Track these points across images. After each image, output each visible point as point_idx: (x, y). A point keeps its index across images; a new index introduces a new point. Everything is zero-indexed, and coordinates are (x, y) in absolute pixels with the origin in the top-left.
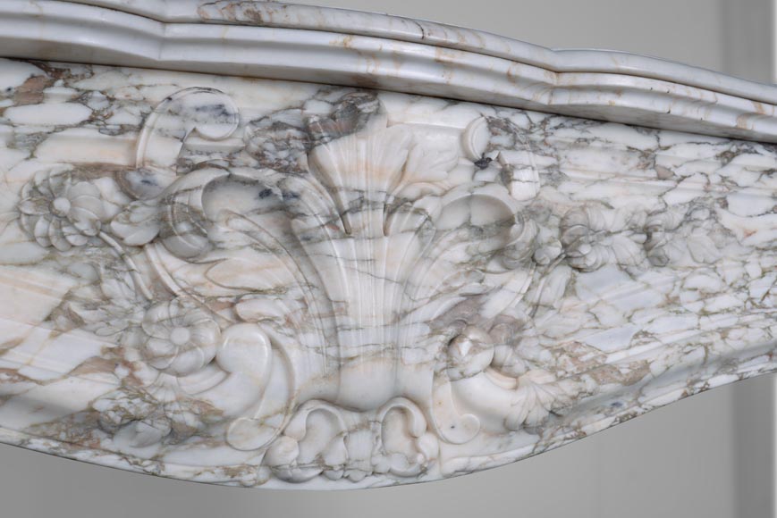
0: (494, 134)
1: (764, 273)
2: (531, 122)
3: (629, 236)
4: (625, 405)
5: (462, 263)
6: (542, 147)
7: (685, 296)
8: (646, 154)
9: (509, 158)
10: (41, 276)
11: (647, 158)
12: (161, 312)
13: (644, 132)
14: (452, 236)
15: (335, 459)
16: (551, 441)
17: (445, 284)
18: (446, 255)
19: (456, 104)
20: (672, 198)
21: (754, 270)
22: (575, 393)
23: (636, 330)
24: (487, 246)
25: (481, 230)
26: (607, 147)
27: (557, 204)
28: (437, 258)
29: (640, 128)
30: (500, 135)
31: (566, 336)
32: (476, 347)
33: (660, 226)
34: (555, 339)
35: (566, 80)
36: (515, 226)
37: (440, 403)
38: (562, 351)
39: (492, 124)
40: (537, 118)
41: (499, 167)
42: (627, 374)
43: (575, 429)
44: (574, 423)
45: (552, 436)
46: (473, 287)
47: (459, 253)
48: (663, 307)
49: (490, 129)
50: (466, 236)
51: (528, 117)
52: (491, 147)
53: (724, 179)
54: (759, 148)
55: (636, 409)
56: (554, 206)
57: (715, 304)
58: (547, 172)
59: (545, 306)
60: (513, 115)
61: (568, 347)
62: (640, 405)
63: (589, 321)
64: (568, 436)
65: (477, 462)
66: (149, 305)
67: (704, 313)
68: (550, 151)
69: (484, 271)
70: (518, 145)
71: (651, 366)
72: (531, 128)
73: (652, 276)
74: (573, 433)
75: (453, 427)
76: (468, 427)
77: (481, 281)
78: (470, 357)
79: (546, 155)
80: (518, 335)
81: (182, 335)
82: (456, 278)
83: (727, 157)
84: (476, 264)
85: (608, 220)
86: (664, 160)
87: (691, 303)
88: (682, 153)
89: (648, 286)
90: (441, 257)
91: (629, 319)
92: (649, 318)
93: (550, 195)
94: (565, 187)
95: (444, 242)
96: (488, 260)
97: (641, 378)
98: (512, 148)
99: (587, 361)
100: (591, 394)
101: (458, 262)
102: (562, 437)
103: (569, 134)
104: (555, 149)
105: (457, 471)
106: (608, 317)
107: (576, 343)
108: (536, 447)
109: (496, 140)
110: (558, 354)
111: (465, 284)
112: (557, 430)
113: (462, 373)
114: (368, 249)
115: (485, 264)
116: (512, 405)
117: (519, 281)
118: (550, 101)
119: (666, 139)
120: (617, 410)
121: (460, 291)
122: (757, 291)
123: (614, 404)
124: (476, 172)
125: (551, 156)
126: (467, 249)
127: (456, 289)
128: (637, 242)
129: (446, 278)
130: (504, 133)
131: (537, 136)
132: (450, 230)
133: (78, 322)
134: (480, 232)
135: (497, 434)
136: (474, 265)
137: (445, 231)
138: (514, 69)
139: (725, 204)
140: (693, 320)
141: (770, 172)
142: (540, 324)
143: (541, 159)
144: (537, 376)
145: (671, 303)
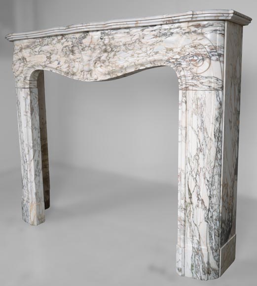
1: (150, 49)
3: (123, 46)
8: (128, 32)
9: (104, 37)
10: (64, 58)
11: (128, 33)
17: (96, 56)
20: (133, 39)
21: (148, 49)
23: (126, 60)
26: (121, 33)
30: (103, 34)
31: (114, 62)
32: (98, 64)
33: (127, 44)
34: (112, 62)
35: (106, 25)
38: (113, 64)
39: (101, 33)
40: (109, 31)
41: (104, 39)
46: (99, 56)
47: (99, 51)
50: (99, 49)
52: (101, 36)
53: (143, 34)
54: (149, 27)
56: (112, 43)
57: (140, 55)
63: (118, 59)
67: (138, 57)
70: (105, 35)
73: (129, 52)
80: (105, 62)
83: (143, 30)
85: (121, 44)
86: (131, 33)
88: (134, 31)
90: (96, 52)
91: (125, 58)
93: (112, 41)
94: (115, 40)
95: (97, 50)
97: (123, 68)
99: (117, 65)
103: (114, 32)
106: (121, 58)
113: (97, 67)
114: (86, 52)
117: (106, 54)
119: (131, 29)
122: (148, 53)
125: (112, 36)
131: (109, 33)
132: (97, 48)
136: (100, 53)
138: (96, 26)
139: (143, 38)
140: (136, 58)
141: (152, 31)
142: (110, 60)
143: (110, 37)
144: (109, 67)
145: (132, 56)
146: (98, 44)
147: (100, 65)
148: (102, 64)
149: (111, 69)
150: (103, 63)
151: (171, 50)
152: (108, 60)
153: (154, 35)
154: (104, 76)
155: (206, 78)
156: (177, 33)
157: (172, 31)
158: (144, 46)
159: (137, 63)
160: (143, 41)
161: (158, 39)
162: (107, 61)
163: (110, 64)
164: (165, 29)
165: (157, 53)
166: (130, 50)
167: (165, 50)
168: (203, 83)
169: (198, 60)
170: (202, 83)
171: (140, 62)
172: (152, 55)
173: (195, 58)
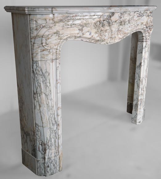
10: (94, 30)
12: (102, 32)
15: (110, 42)
24: (120, 24)
41: (121, 17)
42: (127, 33)
53: (134, 15)
56: (124, 20)
59: (123, 28)
66: (101, 31)
71: (129, 32)
75: (117, 39)
78: (119, 33)
80: (121, 31)
81: (103, 34)
84: (119, 26)
87: (131, 27)
92: (128, 28)
94: (124, 18)
99: (125, 33)
104: (124, 15)
106: (126, 29)
107: (124, 31)
113: (118, 35)
114: (114, 26)
116: (121, 37)
117: (121, 27)
127: (118, 28)
128: (128, 22)
133: (97, 33)
134: (119, 23)
135: (119, 39)
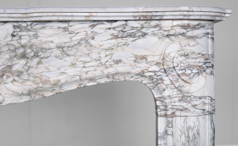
0: (16, 29)
1: (106, 56)
2: (27, 24)
3: (57, 49)
4: (57, 90)
5: (8, 58)
6: (32, 30)
7: (77, 63)
8: (64, 28)
9: (20, 34)
11: (65, 29)
13: (64, 23)
14: (5, 53)
16: (35, 98)
17: (3, 63)
18: (4, 57)
19: (6, 23)
20: (74, 38)
21: (103, 55)
22: (36, 87)
23: (61, 72)
24: (14, 54)
25: (13, 51)
26: (51, 28)
27: (36, 43)
28: (2, 57)
29: (62, 22)
30: (17, 29)
31: (38, 74)
32: (8, 77)
33: (65, 46)
34: (35, 74)
35: (28, 15)
36: (17, 50)
37: (2, 89)
38: (37, 77)
39: (14, 27)
40: (29, 23)
41: (18, 36)
42: (53, 83)
43: (42, 95)
44: (41, 94)
45: (35, 97)
46: (10, 64)
47: (7, 56)
48: (70, 66)
49: (14, 28)
50: (9, 52)
51: (27, 23)
52: (14, 32)
53: (92, 32)
54: (105, 23)
55: (61, 91)
56: (35, 43)
57: (87, 65)
58: (33, 35)
59: (31, 67)
60: (22, 23)
61: (39, 76)
62: (62, 90)
63: (46, 70)
64: (40, 97)
65: (14, 102)
67: (84, 67)
68: (34, 30)
69: (13, 60)
70: (22, 31)
71: (61, 81)
72: (27, 26)
73: (67, 58)
74: (41, 96)
75: (6, 94)
76: (9, 94)
77: (11, 62)
78: (6, 79)
79: (33, 32)
80: (21, 74)
82: (6, 62)
83: (93, 26)
84: (11, 58)
85: (52, 46)
86: (71, 29)
87: (80, 65)
88: (76, 27)
89: (65, 61)
90: (3, 57)
91: (59, 69)
92: (65, 69)
93: (34, 41)
95: (3, 54)
96: (14, 57)
97: (58, 84)
98: (20, 31)
99: (44, 80)
100: (41, 87)
101: (7, 58)
102: (38, 97)
103: (39, 26)
104: (36, 30)
105: (9, 104)
106: (51, 69)
107: (41, 75)
108: (30, 99)
109: (15, 30)
110: (35, 78)
111: (8, 63)
112: (36, 95)
113: (5, 83)
115: (13, 58)
116: (18, 90)
118: (28, 20)
119: (71, 24)
120: (54, 91)
121: (6, 65)
122: (103, 61)
123: (53, 90)
124: (13, 38)
125: (34, 32)
126: (10, 55)
127: (5, 64)
128: (60, 51)
129: (3, 62)
130: (18, 28)
131: (29, 27)
132: (5, 51)
135: (18, 96)
136: (11, 59)
137: (3, 52)
138: (10, 15)
139: (93, 38)
140: (80, 69)
141: (110, 29)
142: (30, 71)
143: (31, 33)
144: (28, 83)
145: (73, 65)
146: (7, 44)
147: (11, 79)
148: (16, 78)
149: (35, 86)
150: (18, 76)
151: (144, 58)
152: (27, 70)
153: (113, 35)
154: (18, 98)
155: (200, 98)
156: (154, 34)
157: (144, 30)
158: (96, 50)
159: (84, 76)
160: (92, 42)
161: (120, 40)
162: (25, 73)
163: (31, 78)
164: (133, 28)
165: (118, 62)
166: (68, 55)
167: (134, 59)
168: (196, 105)
169: (192, 74)
170: (194, 106)
171: (90, 75)
172: (111, 66)
173: (188, 72)
